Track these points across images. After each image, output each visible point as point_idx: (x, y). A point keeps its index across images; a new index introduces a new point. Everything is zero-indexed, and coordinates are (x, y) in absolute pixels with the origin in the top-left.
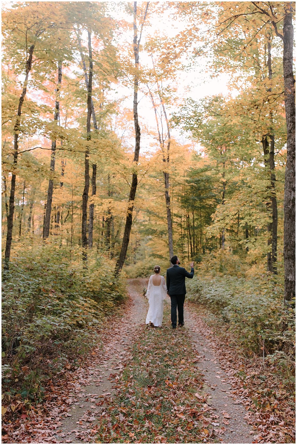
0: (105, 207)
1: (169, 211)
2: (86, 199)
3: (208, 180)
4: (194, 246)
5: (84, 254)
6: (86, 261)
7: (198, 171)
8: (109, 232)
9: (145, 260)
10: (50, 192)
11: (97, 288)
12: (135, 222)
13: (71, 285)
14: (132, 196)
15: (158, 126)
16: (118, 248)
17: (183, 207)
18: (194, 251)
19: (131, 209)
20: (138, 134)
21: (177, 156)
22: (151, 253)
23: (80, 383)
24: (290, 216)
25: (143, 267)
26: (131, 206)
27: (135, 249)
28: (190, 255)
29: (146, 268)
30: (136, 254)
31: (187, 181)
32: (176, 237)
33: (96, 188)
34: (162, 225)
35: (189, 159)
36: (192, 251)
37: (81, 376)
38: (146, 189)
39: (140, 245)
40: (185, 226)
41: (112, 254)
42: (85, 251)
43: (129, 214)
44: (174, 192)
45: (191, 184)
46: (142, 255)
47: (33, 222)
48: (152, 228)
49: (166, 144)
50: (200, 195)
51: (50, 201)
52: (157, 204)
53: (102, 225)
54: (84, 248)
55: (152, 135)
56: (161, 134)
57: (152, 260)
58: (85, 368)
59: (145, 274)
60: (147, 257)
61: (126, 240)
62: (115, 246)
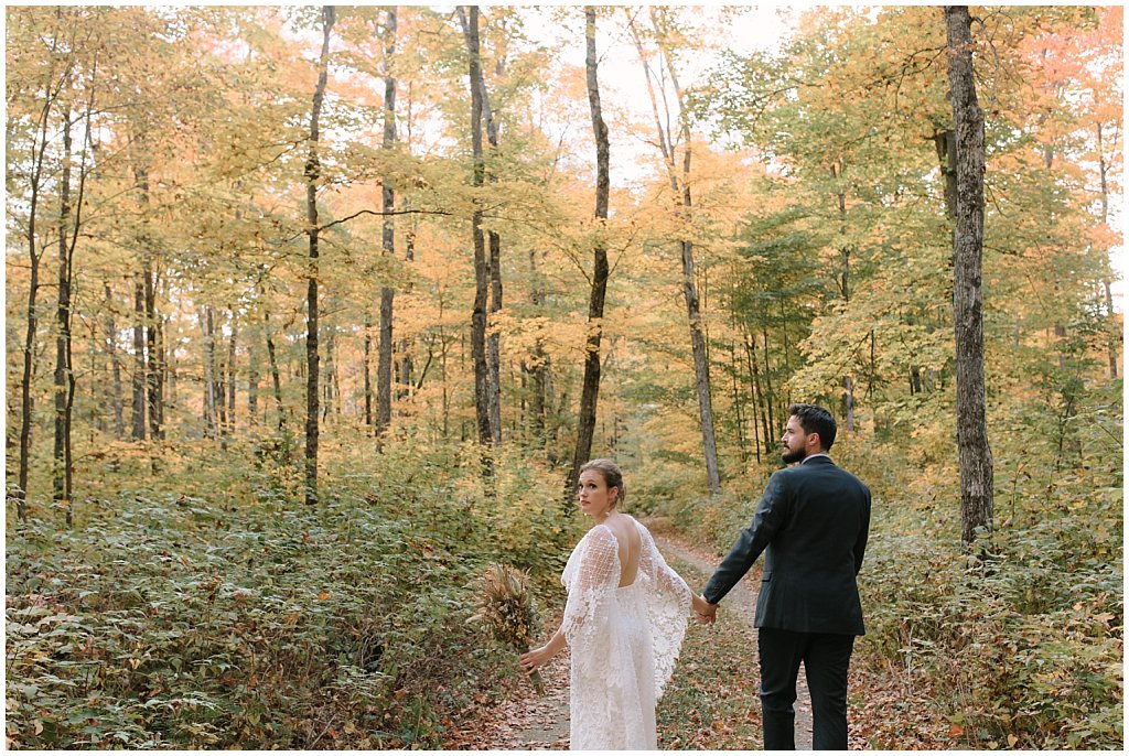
0: (529, 339)
1: (697, 335)
2: (481, 324)
3: (800, 245)
4: (771, 423)
5: (486, 461)
6: (491, 478)
7: (772, 221)
8: (542, 399)
9: (641, 469)
10: (387, 308)
11: (524, 541)
12: (608, 369)
13: (466, 534)
14: (597, 306)
15: (655, 108)
16: (567, 439)
17: (735, 321)
18: (772, 438)
19: (595, 340)
20: (603, 145)
21: (711, 185)
22: (657, 450)
23: (511, 726)
24: (969, 346)
25: (639, 488)
26: (595, 333)
27: (613, 442)
28: (763, 448)
29: (645, 489)
30: (617, 453)
31: (741, 251)
32: (721, 402)
33: (501, 287)
34: (682, 373)
35: (745, 189)
36: (767, 439)
37: (510, 713)
38: (635, 280)
39: (625, 428)
40: (746, 372)
41: (552, 458)
42: (487, 453)
43: (591, 353)
44: (709, 281)
45: (754, 258)
46: (632, 456)
47: (337, 382)
48: (657, 382)
49: (679, 158)
50: (780, 284)
51: (387, 331)
52: (665, 316)
53: (520, 380)
54: (486, 447)
55: (640, 135)
56: (664, 128)
57: (662, 469)
58: (516, 700)
59: (643, 506)
60: (646, 460)
61: (589, 420)
62: (559, 436)
